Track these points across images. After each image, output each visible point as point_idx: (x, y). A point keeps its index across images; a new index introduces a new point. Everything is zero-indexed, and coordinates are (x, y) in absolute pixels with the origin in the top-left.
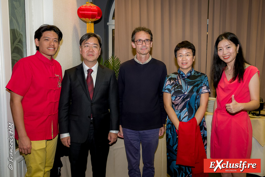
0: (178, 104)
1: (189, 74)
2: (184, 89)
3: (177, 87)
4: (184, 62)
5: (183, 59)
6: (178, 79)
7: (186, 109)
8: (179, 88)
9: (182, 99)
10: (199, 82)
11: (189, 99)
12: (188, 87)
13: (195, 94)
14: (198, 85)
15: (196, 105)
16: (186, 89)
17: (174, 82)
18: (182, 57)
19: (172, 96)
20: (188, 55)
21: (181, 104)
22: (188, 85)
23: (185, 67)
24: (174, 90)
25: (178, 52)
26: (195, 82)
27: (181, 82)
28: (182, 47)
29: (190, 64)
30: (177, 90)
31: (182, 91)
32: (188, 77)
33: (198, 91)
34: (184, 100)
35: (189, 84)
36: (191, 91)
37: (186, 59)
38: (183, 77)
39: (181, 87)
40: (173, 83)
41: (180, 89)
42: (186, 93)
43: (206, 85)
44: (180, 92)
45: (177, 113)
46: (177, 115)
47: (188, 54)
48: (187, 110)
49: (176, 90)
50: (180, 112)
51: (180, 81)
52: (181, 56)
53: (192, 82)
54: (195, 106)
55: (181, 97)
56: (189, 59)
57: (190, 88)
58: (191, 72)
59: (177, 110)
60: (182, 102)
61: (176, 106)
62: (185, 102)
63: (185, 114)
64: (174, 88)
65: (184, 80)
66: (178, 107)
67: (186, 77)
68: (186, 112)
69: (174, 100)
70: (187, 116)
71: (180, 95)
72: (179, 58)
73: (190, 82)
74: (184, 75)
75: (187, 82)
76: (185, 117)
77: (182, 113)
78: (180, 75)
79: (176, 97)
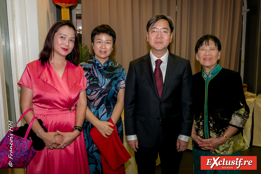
0: (94, 100)
1: (106, 65)
2: (101, 83)
3: (92, 79)
4: (103, 50)
5: (102, 46)
7: (103, 106)
8: (95, 81)
9: (99, 94)
11: (107, 94)
12: (105, 81)
13: (113, 88)
14: (116, 79)
16: (104, 82)
17: (89, 73)
18: (101, 44)
19: (87, 90)
20: (108, 43)
21: (97, 99)
22: (106, 77)
23: (103, 56)
24: (89, 82)
25: (97, 37)
26: (113, 75)
27: (97, 74)
30: (93, 83)
31: (99, 84)
32: (105, 68)
33: (116, 85)
35: (108, 76)
36: (110, 85)
37: (105, 48)
38: (99, 67)
40: (87, 75)
41: (96, 82)
42: (103, 87)
43: (124, 79)
44: (97, 85)
45: (94, 110)
46: (94, 113)
47: (108, 41)
49: (91, 83)
50: (97, 109)
51: (95, 71)
52: (100, 42)
53: (110, 74)
55: (97, 91)
57: (108, 81)
59: (93, 106)
60: (99, 97)
61: (92, 102)
62: (102, 97)
63: (103, 111)
64: (89, 81)
65: (100, 71)
66: (94, 103)
67: (102, 68)
68: (104, 108)
69: (89, 95)
70: (105, 113)
71: (97, 89)
72: (98, 44)
73: (108, 74)
74: (100, 65)
75: (105, 75)
76: (103, 114)
77: (99, 110)
78: (96, 64)
79: (92, 92)
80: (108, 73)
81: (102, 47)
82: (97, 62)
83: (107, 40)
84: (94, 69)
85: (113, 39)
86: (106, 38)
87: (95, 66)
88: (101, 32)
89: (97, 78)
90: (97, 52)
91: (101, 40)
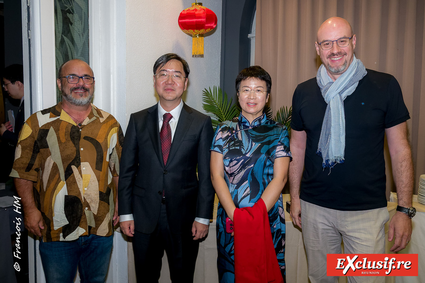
0: (233, 173)
1: (257, 124)
2: (245, 148)
3: (233, 142)
4: (252, 101)
6: (236, 131)
7: (246, 183)
8: (237, 146)
9: (241, 165)
10: (272, 138)
11: (252, 166)
12: (252, 145)
13: (263, 157)
14: (269, 143)
15: (265, 177)
16: (249, 147)
17: (230, 135)
18: (248, 93)
19: (225, 158)
20: (259, 91)
21: (238, 173)
22: (253, 141)
23: (252, 110)
24: (229, 148)
25: (243, 83)
26: (265, 138)
27: (242, 136)
28: (252, 75)
29: (260, 106)
30: (234, 148)
31: (242, 150)
32: (254, 128)
33: (268, 153)
34: (243, 166)
35: (256, 139)
36: (258, 152)
37: (255, 98)
38: (245, 127)
39: (240, 143)
41: (238, 148)
42: (248, 155)
43: (282, 144)
44: (239, 152)
45: (232, 189)
46: (232, 194)
47: (259, 89)
48: (248, 185)
49: (231, 149)
50: (237, 188)
51: (239, 132)
52: (247, 90)
53: (260, 136)
54: (263, 179)
55: (238, 161)
56: (259, 98)
57: (256, 146)
58: (260, 120)
59: (232, 183)
60: (241, 170)
61: (231, 176)
62: (245, 170)
63: (245, 191)
64: (229, 145)
65: (246, 132)
66: (234, 178)
67: (250, 128)
68: (247, 188)
69: (227, 166)
70: (248, 195)
71: (238, 158)
72: (244, 94)
73: (257, 136)
74: (247, 124)
75: (252, 137)
76: (245, 197)
77: (239, 189)
78: (242, 123)
79: (231, 161)
80: (258, 134)
81: (249, 97)
82: (243, 120)
83: (257, 87)
84: (238, 129)
85: (267, 85)
86: (255, 84)
87: (240, 125)
88: (248, 76)
89: (241, 142)
90: (243, 105)
91: (248, 87)
